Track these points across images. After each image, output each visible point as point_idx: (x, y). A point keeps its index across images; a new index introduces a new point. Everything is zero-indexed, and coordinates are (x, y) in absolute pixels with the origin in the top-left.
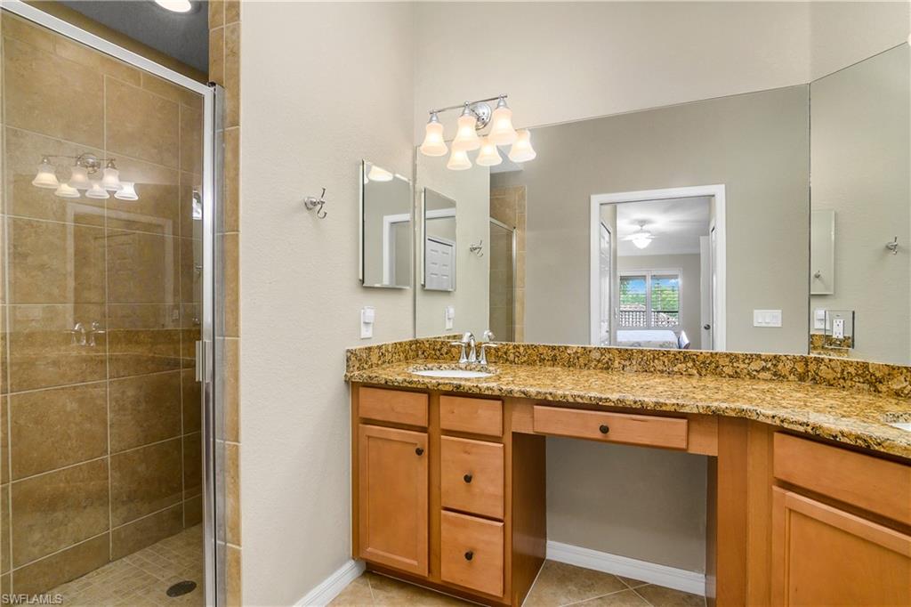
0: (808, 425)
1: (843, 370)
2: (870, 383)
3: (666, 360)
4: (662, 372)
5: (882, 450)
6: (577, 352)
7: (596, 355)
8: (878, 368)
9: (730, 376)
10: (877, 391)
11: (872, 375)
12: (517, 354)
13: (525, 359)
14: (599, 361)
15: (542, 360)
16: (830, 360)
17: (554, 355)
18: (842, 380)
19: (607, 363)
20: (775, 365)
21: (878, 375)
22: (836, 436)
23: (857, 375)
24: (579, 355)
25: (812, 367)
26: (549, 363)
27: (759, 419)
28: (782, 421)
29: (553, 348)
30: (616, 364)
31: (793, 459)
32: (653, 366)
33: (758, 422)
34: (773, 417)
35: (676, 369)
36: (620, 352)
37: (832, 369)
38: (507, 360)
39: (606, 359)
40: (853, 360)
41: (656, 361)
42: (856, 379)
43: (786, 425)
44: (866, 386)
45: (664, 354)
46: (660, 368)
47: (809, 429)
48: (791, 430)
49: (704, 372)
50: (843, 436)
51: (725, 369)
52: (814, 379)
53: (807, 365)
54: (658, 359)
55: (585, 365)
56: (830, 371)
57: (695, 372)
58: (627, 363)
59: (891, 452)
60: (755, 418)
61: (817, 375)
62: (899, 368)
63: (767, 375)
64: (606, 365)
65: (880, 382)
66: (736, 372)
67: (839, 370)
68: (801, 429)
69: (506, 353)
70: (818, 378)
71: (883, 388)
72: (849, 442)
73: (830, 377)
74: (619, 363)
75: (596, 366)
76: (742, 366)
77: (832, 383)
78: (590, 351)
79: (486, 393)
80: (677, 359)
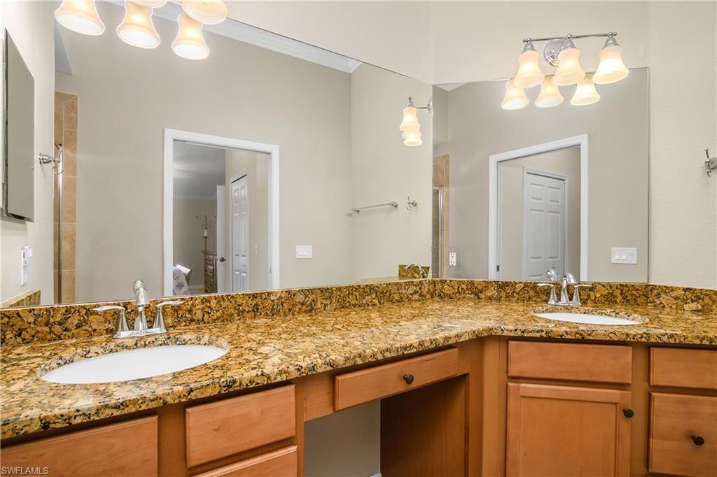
0: (543, 331)
1: (459, 287)
2: (476, 294)
3: (357, 294)
4: (355, 306)
5: (591, 338)
6: (281, 298)
7: (300, 298)
8: (480, 283)
9: (398, 301)
10: (479, 298)
11: (476, 288)
12: (207, 310)
13: (218, 314)
14: (303, 304)
15: (241, 313)
16: (451, 281)
17: (257, 305)
18: (458, 294)
19: (311, 304)
20: (420, 288)
21: (480, 288)
22: (563, 335)
23: (467, 289)
24: (283, 300)
25: (439, 286)
26: (249, 315)
27: (504, 334)
28: (523, 332)
29: (254, 296)
30: (319, 305)
31: (525, 359)
32: (349, 301)
33: (503, 336)
34: (516, 330)
35: (364, 301)
36: (322, 292)
37: (452, 287)
38: (192, 320)
39: (310, 301)
40: (465, 280)
41: (351, 296)
42: (467, 292)
43: (526, 335)
44: (473, 296)
45: (356, 289)
46: (353, 302)
47: (544, 334)
48: (530, 337)
49: (382, 301)
50: (567, 334)
51: (395, 296)
52: (440, 295)
53: (435, 286)
54: (352, 294)
55: (290, 310)
56: (451, 288)
57: (377, 301)
58: (328, 302)
59: (597, 339)
60: (500, 333)
61: (442, 292)
62: (491, 282)
63: (416, 297)
64: (309, 308)
65: (481, 292)
66: (401, 297)
67: (456, 287)
68: (538, 335)
69: (190, 311)
70: (442, 294)
71: (482, 296)
72: (571, 337)
73: (450, 292)
74: (321, 303)
75: (300, 309)
76: (404, 292)
77: (452, 296)
78: (294, 295)
79: (279, 379)
80: (365, 292)
